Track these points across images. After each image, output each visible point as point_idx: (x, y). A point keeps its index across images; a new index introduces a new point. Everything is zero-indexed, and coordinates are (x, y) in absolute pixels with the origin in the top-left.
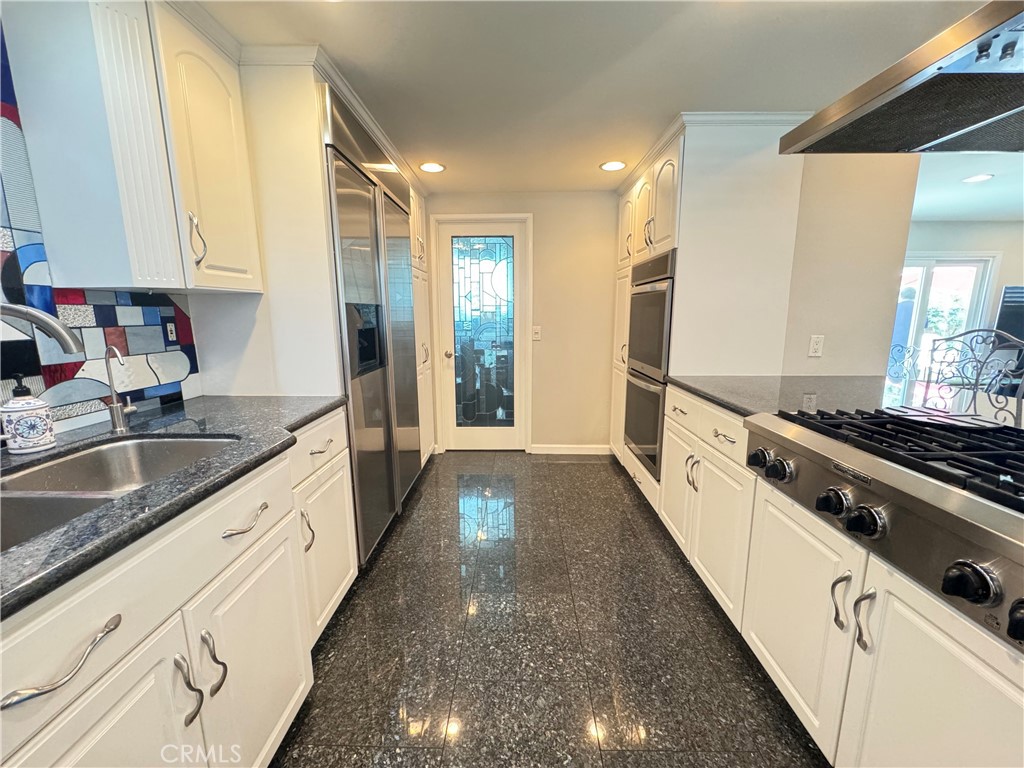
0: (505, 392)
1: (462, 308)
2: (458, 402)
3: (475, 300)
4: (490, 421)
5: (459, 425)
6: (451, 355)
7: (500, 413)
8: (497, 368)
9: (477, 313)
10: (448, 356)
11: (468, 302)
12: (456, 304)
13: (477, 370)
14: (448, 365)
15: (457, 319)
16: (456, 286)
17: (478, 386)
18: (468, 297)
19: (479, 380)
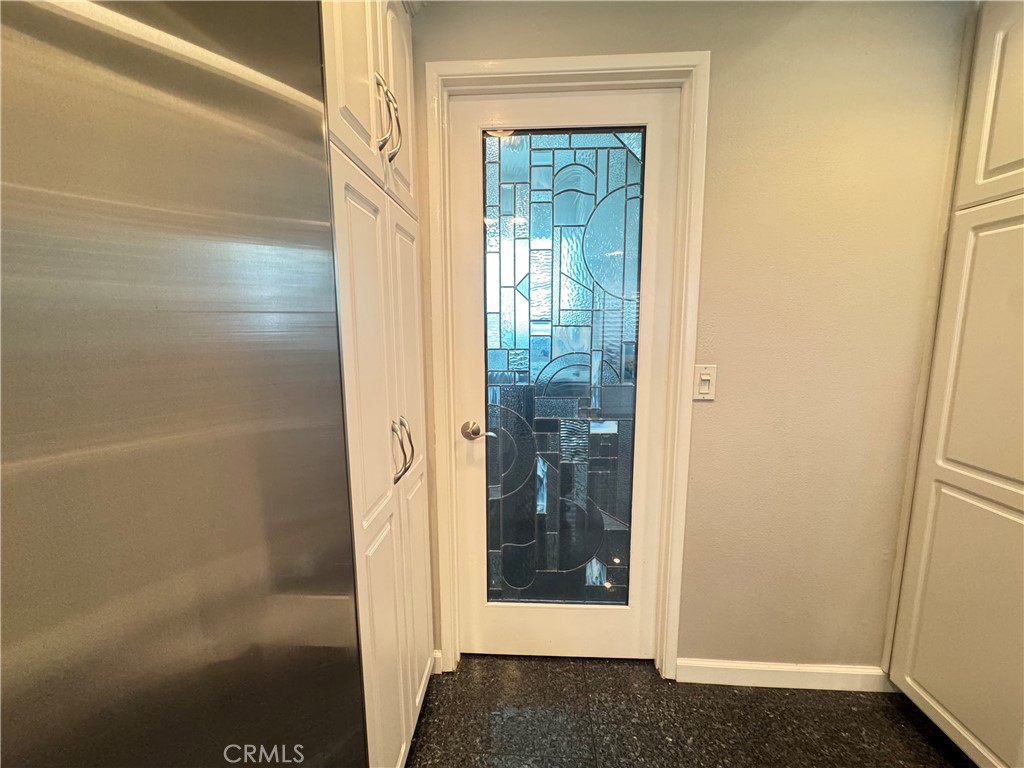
0: (610, 524)
1: (507, 317)
2: (491, 543)
3: (540, 295)
4: (572, 589)
5: (492, 596)
6: (476, 433)
7: (594, 571)
8: (592, 464)
9: (543, 330)
10: (471, 434)
11: (522, 303)
12: (492, 306)
13: (541, 469)
14: (470, 457)
15: (493, 343)
16: (492, 259)
17: (542, 506)
18: (524, 288)
19: (543, 493)
